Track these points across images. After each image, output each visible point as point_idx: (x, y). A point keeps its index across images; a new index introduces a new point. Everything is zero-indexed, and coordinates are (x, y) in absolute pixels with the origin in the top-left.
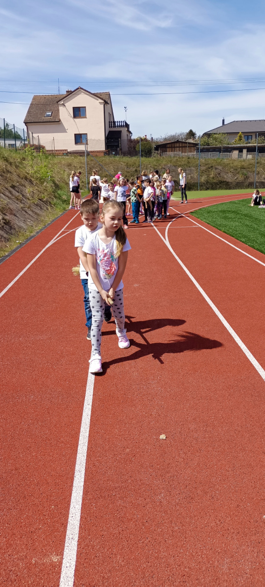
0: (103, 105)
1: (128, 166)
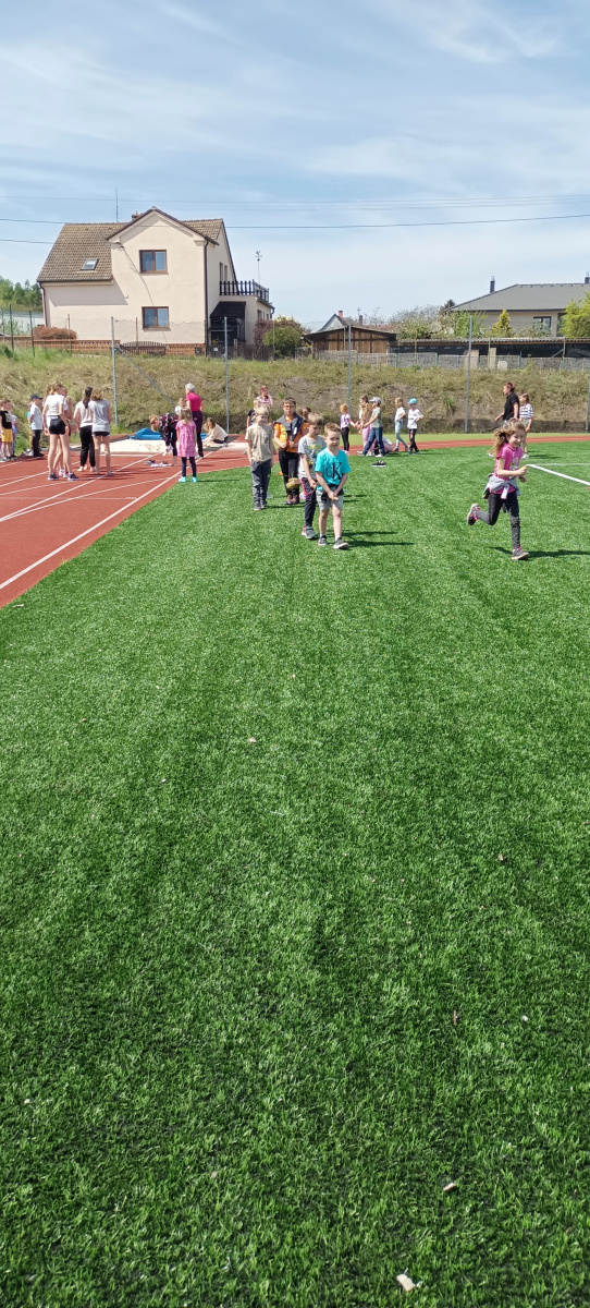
0: (202, 248)
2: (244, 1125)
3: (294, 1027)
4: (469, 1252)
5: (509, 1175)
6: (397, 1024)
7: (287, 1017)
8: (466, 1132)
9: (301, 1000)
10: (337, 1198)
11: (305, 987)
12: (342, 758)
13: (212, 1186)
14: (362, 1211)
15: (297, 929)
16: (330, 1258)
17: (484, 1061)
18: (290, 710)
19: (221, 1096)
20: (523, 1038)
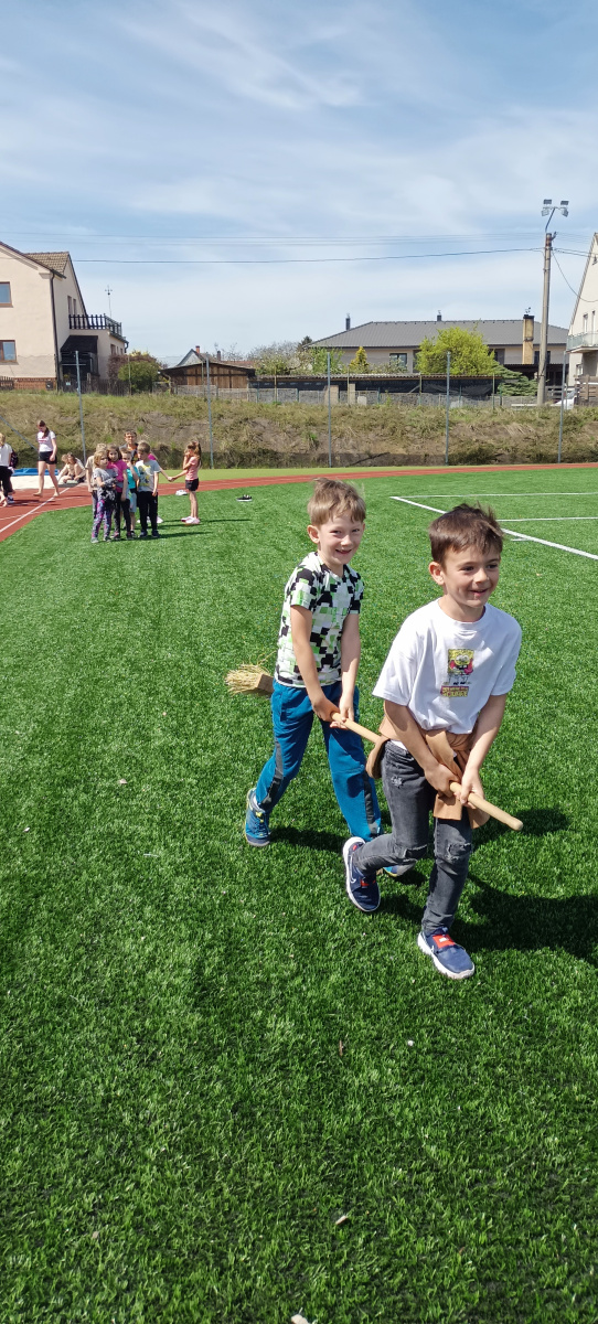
0: (47, 281)
1: (62, 412)
2: (125, 1180)
3: (175, 1072)
4: (364, 1284)
5: (402, 1202)
6: (283, 1059)
7: (167, 1064)
8: (356, 1162)
9: (181, 1045)
10: (227, 1243)
11: (186, 1031)
12: (217, 794)
13: (93, 1246)
14: (253, 1255)
15: (176, 972)
16: (222, 1307)
17: (371, 1089)
18: (161, 748)
19: (100, 1151)
20: (409, 1063)
